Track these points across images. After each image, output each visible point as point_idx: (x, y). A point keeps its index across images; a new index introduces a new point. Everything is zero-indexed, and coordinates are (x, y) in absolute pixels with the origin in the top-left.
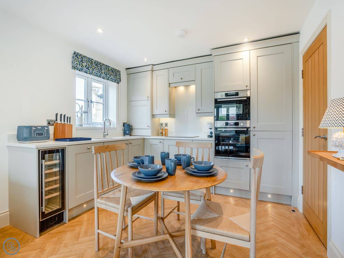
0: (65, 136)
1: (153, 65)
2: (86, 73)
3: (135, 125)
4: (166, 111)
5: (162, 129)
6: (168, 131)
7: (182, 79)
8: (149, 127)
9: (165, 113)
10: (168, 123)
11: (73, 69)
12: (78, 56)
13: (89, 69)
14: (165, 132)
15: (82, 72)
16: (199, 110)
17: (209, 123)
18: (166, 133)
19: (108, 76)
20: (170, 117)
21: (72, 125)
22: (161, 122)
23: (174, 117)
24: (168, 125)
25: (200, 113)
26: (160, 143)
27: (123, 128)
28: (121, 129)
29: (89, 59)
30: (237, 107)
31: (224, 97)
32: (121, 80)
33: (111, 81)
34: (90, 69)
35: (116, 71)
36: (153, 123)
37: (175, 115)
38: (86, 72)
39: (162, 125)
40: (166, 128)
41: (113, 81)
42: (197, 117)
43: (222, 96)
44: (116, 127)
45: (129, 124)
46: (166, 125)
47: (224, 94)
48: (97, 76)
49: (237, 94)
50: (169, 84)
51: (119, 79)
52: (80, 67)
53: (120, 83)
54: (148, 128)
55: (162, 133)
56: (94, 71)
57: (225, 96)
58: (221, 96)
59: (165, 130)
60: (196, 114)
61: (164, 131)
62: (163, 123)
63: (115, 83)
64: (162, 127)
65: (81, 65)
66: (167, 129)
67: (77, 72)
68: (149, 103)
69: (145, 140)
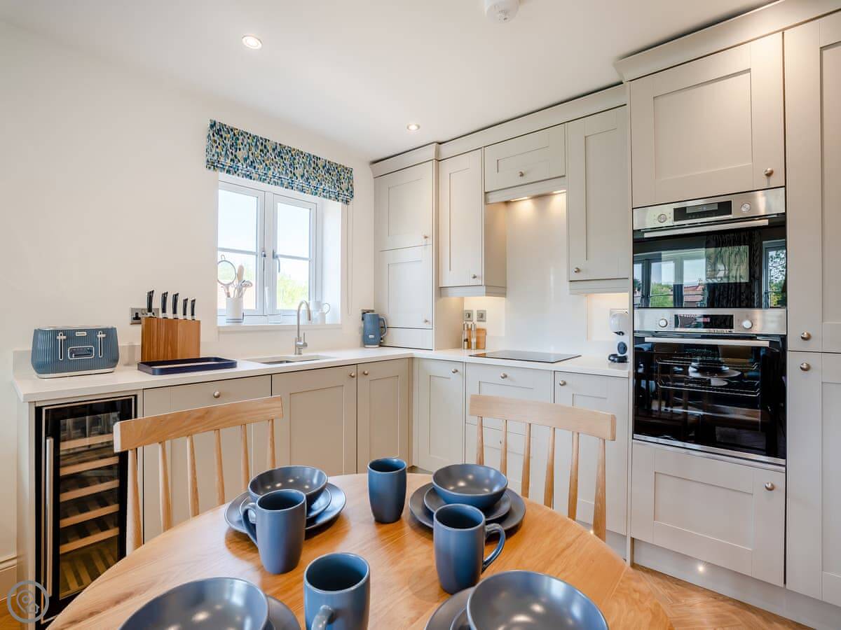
0: (176, 351)
1: (440, 143)
2: (248, 180)
3: (393, 319)
4: (475, 277)
5: (469, 330)
6: (486, 334)
7: (522, 175)
8: (430, 323)
9: (474, 282)
10: (485, 311)
11: (210, 168)
12: (223, 133)
13: (255, 168)
14: (478, 338)
15: (235, 176)
16: (578, 271)
17: (615, 316)
18: (481, 340)
19: (314, 183)
20: (488, 293)
21: (199, 322)
22: (467, 307)
23: (504, 294)
24: (488, 317)
25: (582, 281)
26: (456, 373)
27: (361, 324)
28: (354, 328)
29: (258, 140)
30: (708, 257)
31: (670, 222)
32: (354, 194)
33: (324, 196)
34: (257, 166)
35: (339, 169)
36: (439, 311)
37: (506, 288)
38: (247, 176)
39: (469, 316)
40: (480, 325)
41: (330, 197)
42: (571, 294)
43: (662, 218)
44: (339, 323)
45: (377, 315)
46: (482, 316)
47: (669, 211)
48: (282, 184)
49: (725, 207)
50: (486, 193)
51: (347, 190)
52: (229, 161)
53: (351, 203)
54: (425, 325)
55: (467, 340)
56: (270, 173)
57: (675, 219)
58: (657, 219)
59: (478, 330)
60: (568, 283)
61: (474, 334)
62: (472, 311)
63: (336, 202)
64: (470, 323)
65: (231, 156)
66: (484, 330)
67: (222, 175)
68: (427, 255)
69: (416, 363)
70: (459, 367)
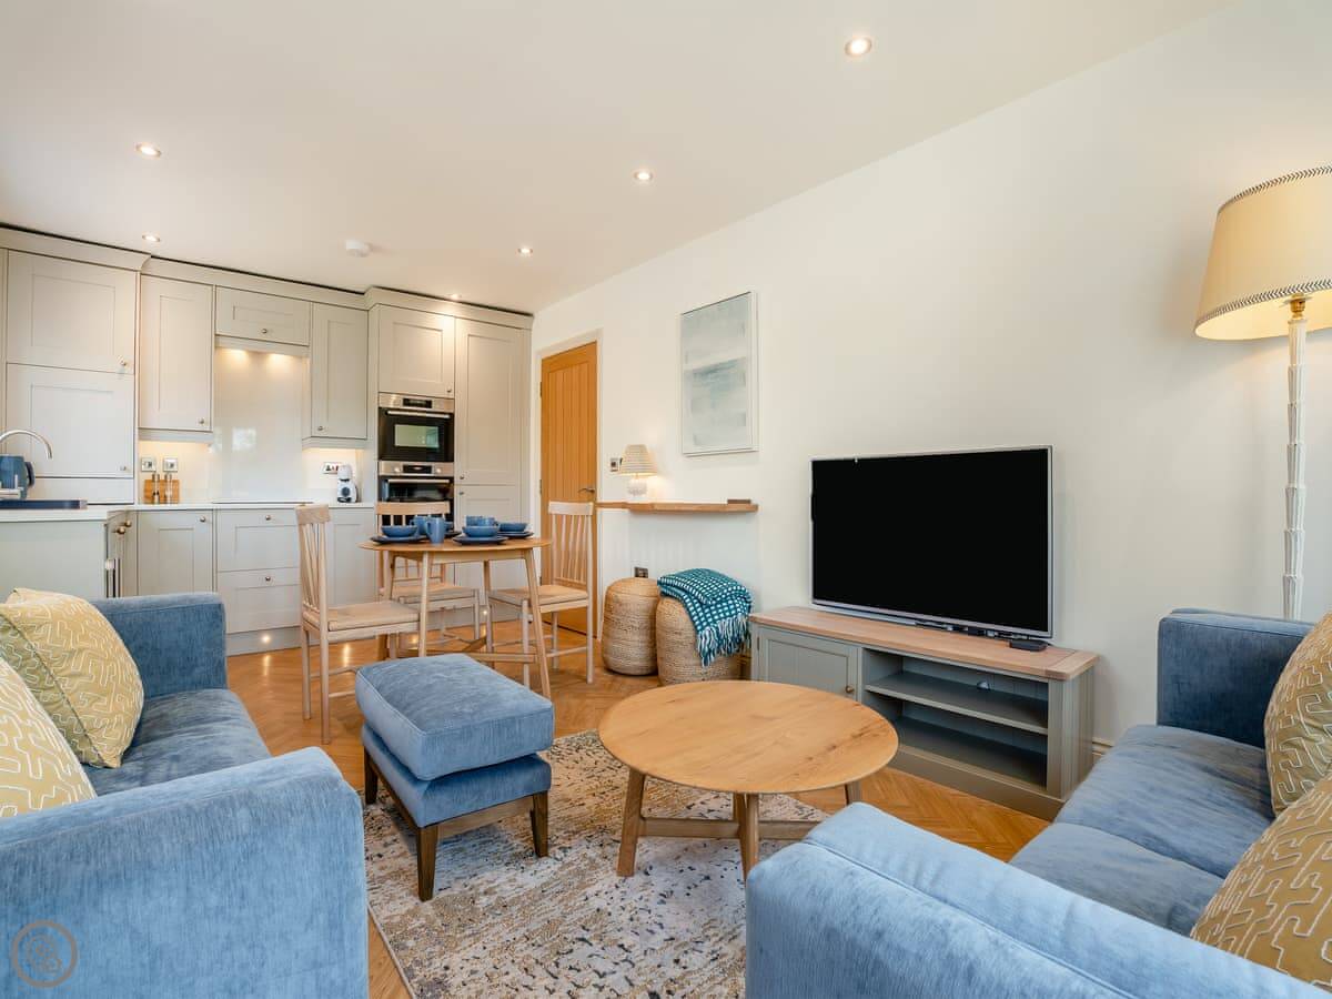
1: (152, 257)
4: (201, 422)
6: (179, 486)
7: (265, 332)
8: (129, 471)
9: (200, 427)
16: (321, 429)
22: (145, 455)
25: (324, 438)
26: (203, 523)
30: (427, 432)
39: (149, 466)
43: (395, 402)
45: (22, 458)
46: (171, 466)
47: (400, 399)
49: (428, 404)
50: (216, 335)
54: (122, 474)
55: (157, 493)
57: (403, 405)
62: (155, 459)
70: (208, 516)
